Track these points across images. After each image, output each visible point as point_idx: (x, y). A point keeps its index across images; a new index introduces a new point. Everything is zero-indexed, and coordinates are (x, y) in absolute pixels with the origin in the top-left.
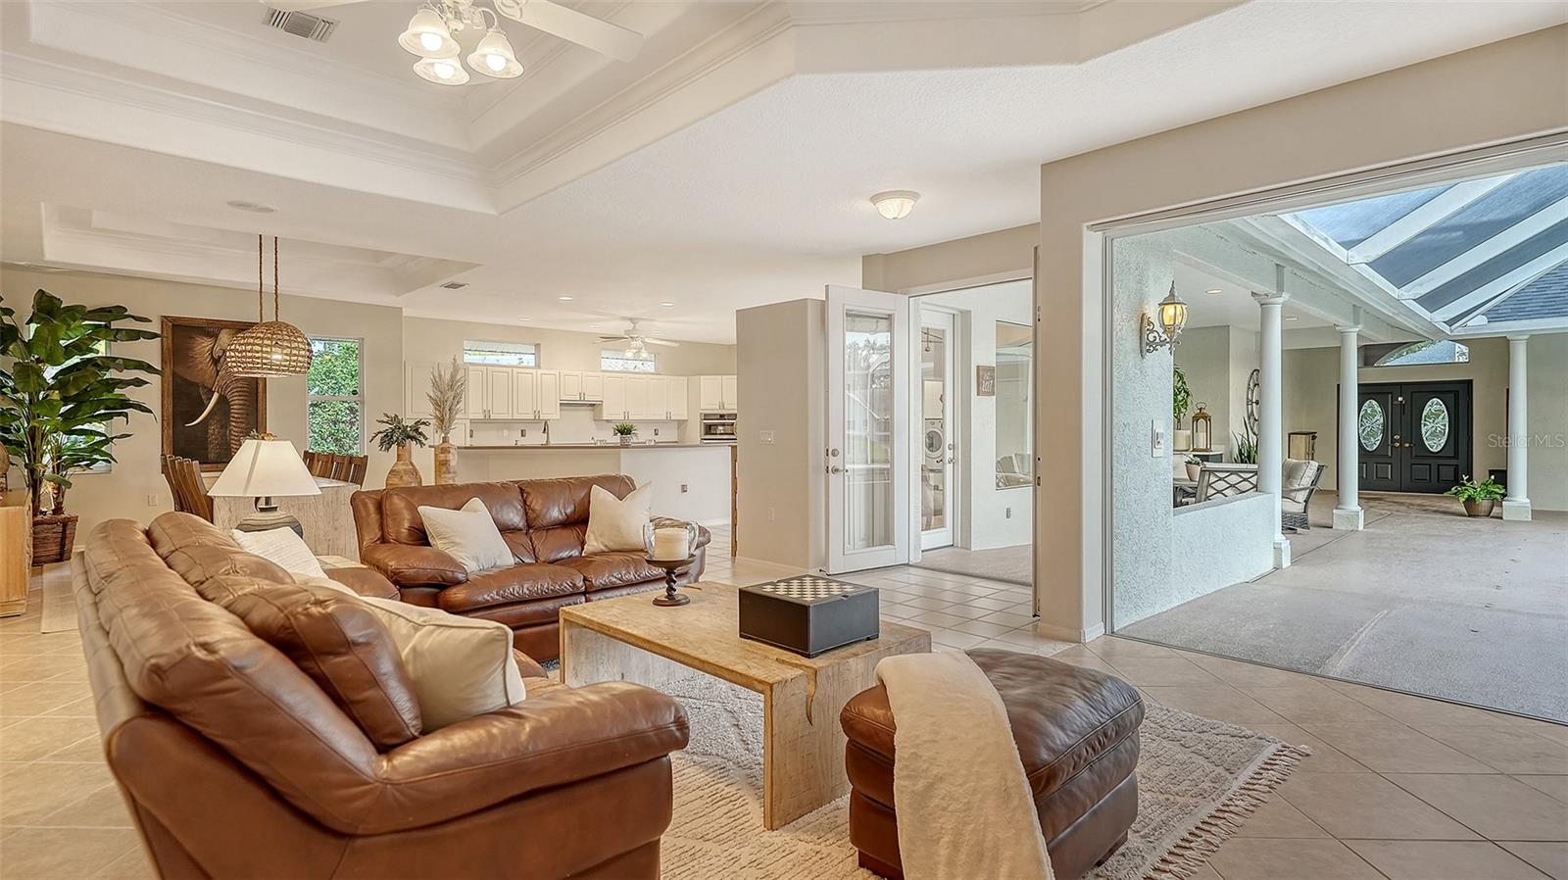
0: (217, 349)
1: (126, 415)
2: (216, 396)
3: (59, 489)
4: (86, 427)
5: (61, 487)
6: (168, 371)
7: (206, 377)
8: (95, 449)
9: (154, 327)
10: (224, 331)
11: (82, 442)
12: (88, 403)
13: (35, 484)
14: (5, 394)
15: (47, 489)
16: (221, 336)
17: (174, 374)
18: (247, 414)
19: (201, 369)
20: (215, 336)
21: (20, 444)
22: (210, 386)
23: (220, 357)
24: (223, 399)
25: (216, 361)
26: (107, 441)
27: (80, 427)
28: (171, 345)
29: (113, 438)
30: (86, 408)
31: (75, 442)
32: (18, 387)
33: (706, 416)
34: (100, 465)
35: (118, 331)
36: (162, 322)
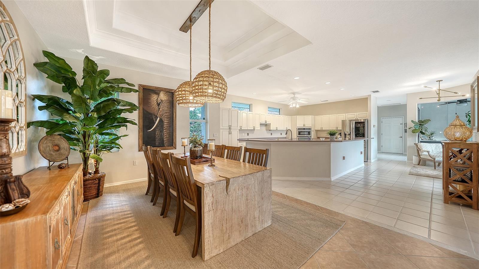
0: (159, 99)
1: (126, 126)
2: (158, 119)
3: (97, 161)
4: (109, 131)
5: (97, 162)
6: (141, 108)
7: (155, 111)
8: (113, 142)
9: (136, 88)
10: (162, 92)
11: (107, 138)
12: (110, 119)
13: (86, 160)
14: (70, 113)
15: (91, 161)
16: (160, 94)
17: (143, 109)
18: (169, 127)
19: (153, 107)
20: (158, 94)
21: (78, 140)
22: (156, 115)
23: (160, 103)
24: (161, 121)
25: (159, 105)
26: (118, 138)
27: (106, 131)
28: (142, 97)
29: (120, 137)
30: (109, 122)
31: (104, 139)
32: (76, 110)
33: (299, 129)
34: (114, 150)
35: (122, 88)
36: (139, 87)
